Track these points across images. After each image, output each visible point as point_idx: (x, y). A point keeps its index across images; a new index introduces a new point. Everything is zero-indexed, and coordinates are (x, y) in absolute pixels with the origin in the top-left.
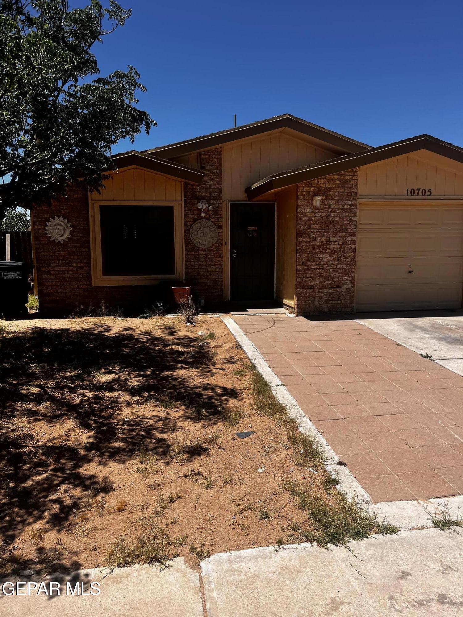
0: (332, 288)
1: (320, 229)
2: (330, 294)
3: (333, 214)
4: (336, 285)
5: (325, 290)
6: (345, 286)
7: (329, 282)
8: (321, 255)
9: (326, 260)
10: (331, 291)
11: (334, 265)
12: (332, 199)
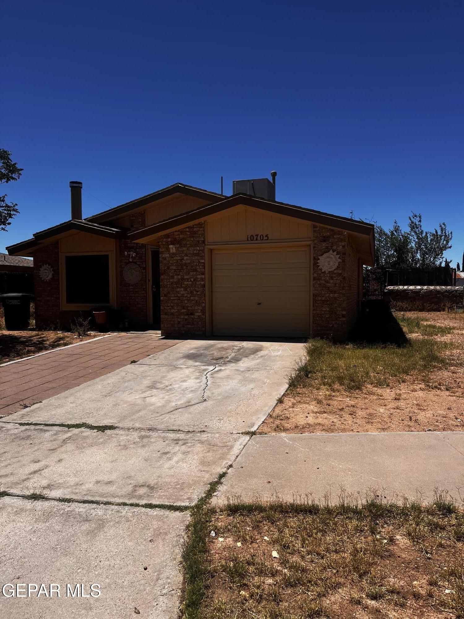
0: (187, 315)
1: (176, 270)
2: (186, 320)
3: (185, 258)
4: (190, 313)
5: (182, 317)
6: (197, 314)
7: (185, 311)
8: (178, 290)
9: (182, 293)
10: (186, 317)
11: (188, 297)
12: (184, 247)
